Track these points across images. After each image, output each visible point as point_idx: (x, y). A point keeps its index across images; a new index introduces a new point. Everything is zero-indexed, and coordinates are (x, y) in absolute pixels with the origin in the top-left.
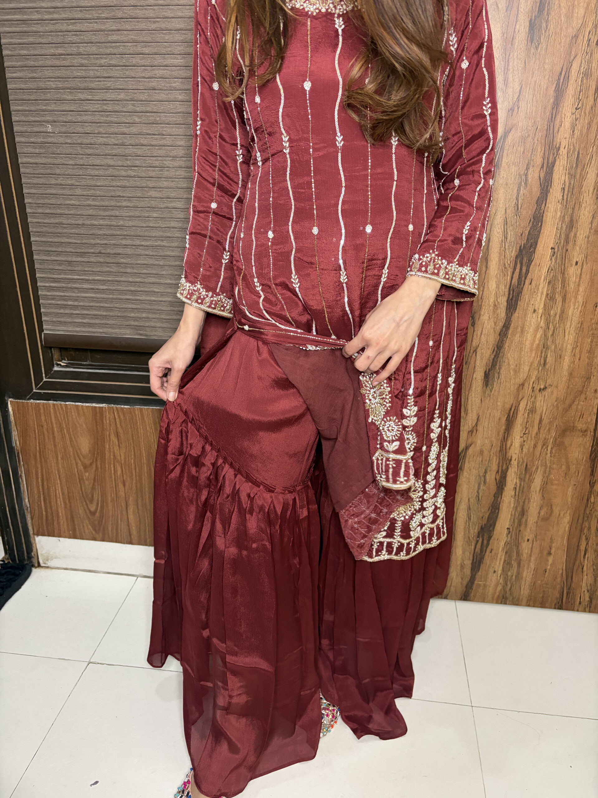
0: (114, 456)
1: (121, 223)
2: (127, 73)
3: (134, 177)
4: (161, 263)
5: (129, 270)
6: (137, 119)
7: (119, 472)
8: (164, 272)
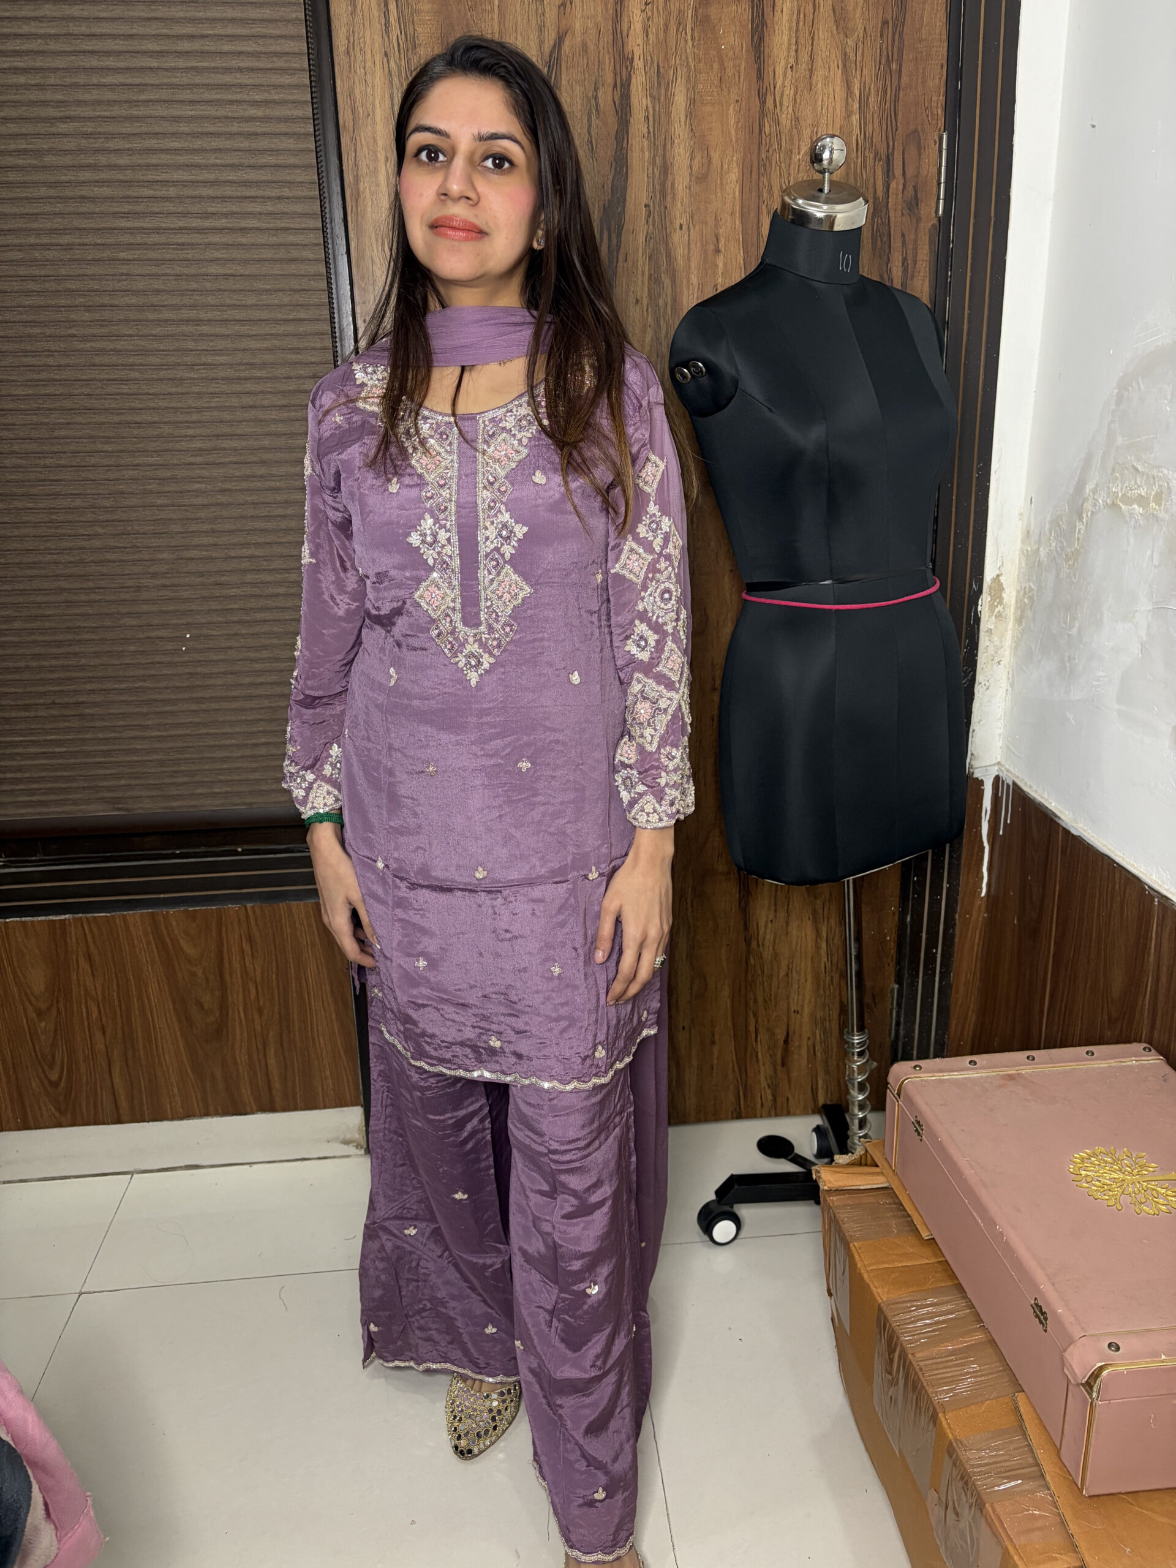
0: (86, 990)
1: (83, 661)
2: (83, 474)
3: (99, 601)
4: (145, 710)
5: (97, 724)
6: (100, 530)
7: (95, 1014)
8: (150, 722)
